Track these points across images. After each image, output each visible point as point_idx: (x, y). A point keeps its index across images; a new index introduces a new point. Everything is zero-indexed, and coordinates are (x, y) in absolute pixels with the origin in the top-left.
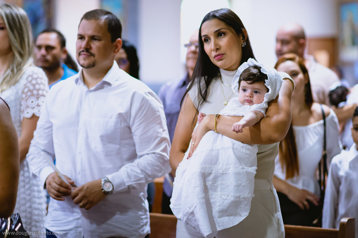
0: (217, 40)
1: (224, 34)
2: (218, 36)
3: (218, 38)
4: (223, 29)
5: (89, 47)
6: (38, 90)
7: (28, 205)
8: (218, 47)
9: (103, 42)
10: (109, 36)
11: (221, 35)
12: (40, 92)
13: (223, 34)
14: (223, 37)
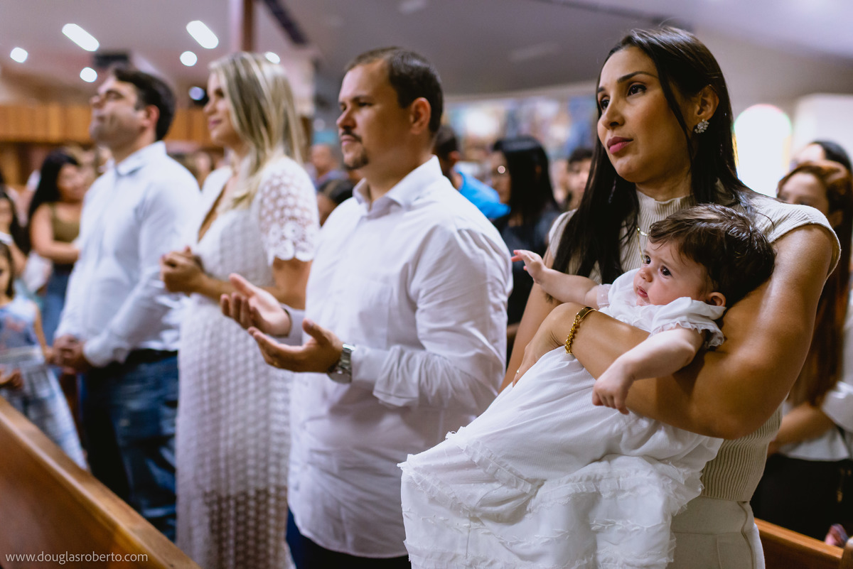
0: (621, 102)
1: (643, 88)
2: (629, 94)
3: (628, 98)
4: (641, 73)
5: (349, 123)
6: (283, 208)
7: (262, 425)
8: (616, 119)
9: (378, 107)
10: (392, 93)
11: (635, 92)
12: (287, 212)
13: (639, 90)
14: (639, 96)
